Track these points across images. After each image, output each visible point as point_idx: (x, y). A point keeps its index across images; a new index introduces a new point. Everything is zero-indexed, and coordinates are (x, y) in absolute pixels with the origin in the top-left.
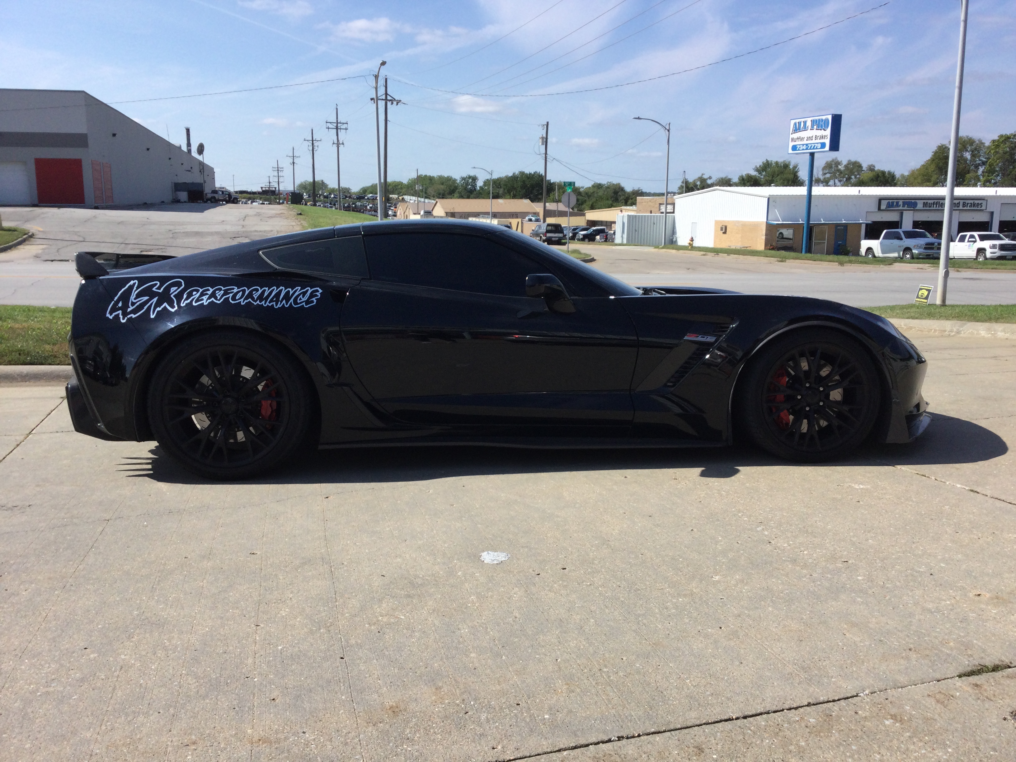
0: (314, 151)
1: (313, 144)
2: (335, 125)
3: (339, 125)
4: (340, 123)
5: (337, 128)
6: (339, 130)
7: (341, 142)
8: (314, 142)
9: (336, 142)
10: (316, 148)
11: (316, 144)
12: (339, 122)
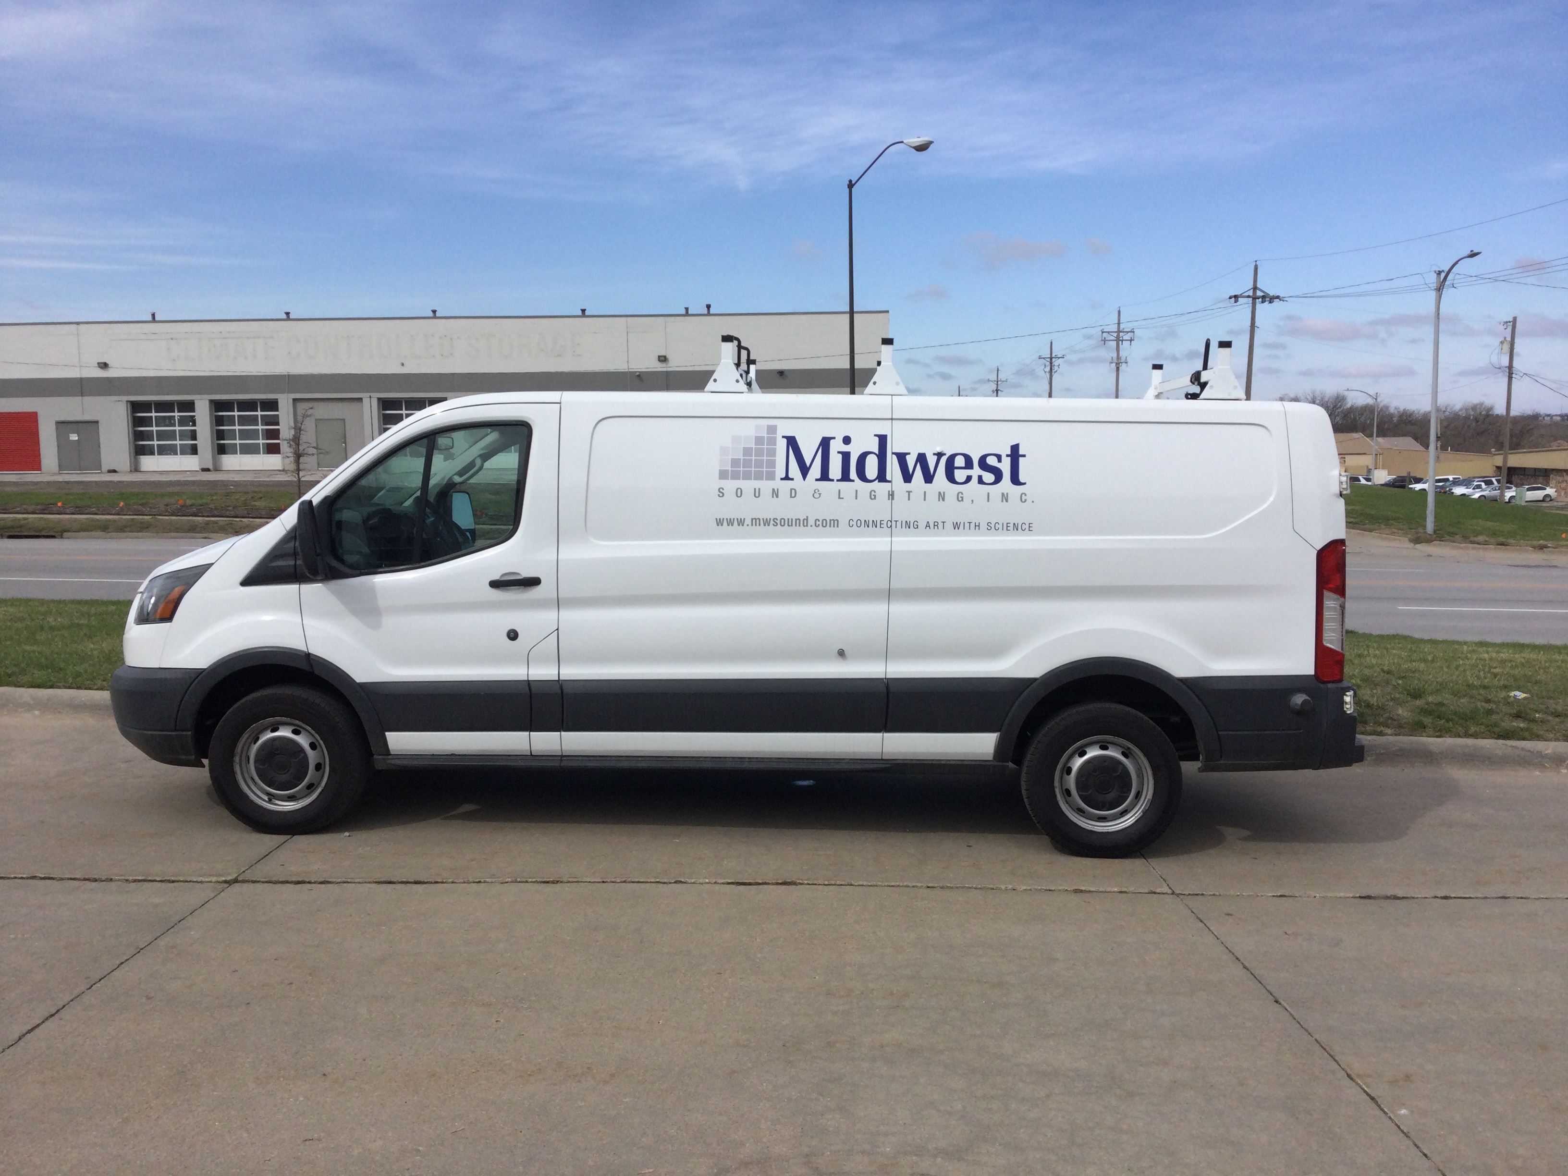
0: (1053, 373)
1: (1051, 363)
2: (1115, 334)
3: (1121, 334)
4: (1124, 332)
5: (1118, 340)
6: (1120, 342)
7: (1123, 360)
8: (1053, 360)
9: (1115, 361)
10: (1056, 368)
11: (1056, 362)
12: (1121, 329)
